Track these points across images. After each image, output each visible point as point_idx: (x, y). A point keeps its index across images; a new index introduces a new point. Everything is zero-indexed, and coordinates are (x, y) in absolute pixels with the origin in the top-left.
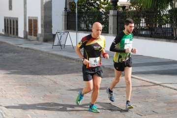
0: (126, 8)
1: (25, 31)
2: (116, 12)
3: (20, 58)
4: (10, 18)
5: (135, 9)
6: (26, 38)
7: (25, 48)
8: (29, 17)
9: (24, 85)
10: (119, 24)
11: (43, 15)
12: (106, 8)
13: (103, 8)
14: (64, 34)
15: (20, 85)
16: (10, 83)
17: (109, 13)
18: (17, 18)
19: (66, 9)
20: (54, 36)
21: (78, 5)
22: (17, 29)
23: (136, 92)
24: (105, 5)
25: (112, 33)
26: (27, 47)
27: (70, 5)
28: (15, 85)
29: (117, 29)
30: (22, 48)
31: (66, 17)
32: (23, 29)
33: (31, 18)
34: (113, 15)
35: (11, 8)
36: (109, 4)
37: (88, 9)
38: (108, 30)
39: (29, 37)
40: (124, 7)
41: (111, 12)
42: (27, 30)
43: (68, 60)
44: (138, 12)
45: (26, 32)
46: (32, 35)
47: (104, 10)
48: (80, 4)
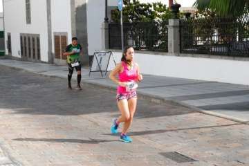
0: (192, 16)
1: (50, 53)
2: (178, 21)
3: (45, 90)
4: (28, 34)
5: (203, 16)
6: (51, 62)
7: (52, 77)
8: (55, 33)
9: (52, 129)
10: (182, 39)
11: (75, 29)
12: (163, 16)
13: (159, 16)
14: (105, 55)
15: (47, 129)
16: (33, 126)
17: (168, 24)
18: (39, 35)
19: (106, 19)
20: (91, 57)
21: (123, 14)
22: (39, 50)
23: (212, 135)
24: (161, 12)
25: (173, 51)
26: (53, 75)
27: (112, 14)
28: (40, 129)
29: (180, 45)
30: (46, 76)
31: (107, 30)
32: (47, 50)
33: (57, 34)
34: (174, 27)
35: (29, 20)
36: (168, 11)
37: (138, 19)
38: (167, 48)
39: (56, 60)
40: (188, 15)
41: (171, 22)
42: (53, 51)
43: (112, 92)
44: (209, 21)
45: (52, 54)
46: (59, 58)
47: (161, 20)
48: (126, 11)
